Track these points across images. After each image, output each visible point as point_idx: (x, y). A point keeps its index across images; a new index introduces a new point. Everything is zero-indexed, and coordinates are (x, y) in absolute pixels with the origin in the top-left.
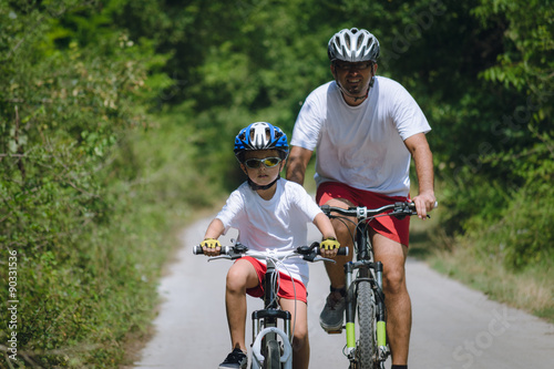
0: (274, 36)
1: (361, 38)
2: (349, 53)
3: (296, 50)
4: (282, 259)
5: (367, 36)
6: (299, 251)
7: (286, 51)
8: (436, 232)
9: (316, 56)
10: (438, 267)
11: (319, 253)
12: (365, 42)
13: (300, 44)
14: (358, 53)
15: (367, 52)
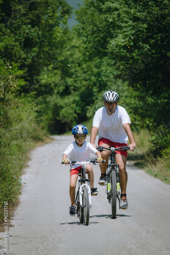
0: (73, 62)
1: (113, 94)
2: (109, 99)
3: (83, 69)
4: (86, 164)
5: (115, 93)
6: (91, 162)
7: (78, 69)
8: (148, 155)
9: (92, 72)
10: (149, 172)
11: (97, 162)
12: (114, 96)
13: (84, 66)
14: (112, 99)
15: (115, 99)
